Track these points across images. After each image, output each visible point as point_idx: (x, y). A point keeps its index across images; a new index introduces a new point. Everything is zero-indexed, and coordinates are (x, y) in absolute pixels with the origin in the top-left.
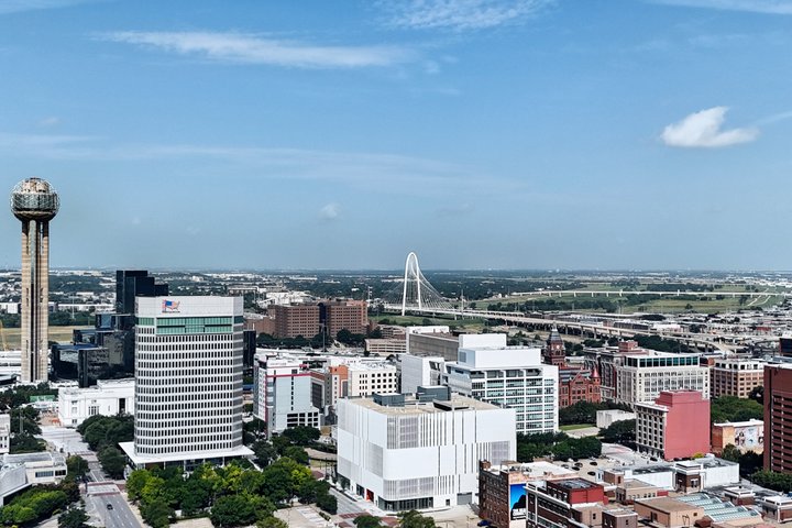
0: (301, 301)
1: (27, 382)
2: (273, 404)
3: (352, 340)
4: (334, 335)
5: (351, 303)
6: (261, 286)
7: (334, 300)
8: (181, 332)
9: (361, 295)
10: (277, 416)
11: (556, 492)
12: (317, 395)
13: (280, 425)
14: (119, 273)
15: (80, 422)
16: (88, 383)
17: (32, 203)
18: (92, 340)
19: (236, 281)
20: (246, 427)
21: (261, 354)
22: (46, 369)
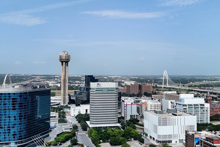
0: (134, 84)
1: (62, 105)
2: (126, 112)
3: (148, 95)
4: (143, 93)
5: (148, 84)
6: (123, 80)
7: (143, 84)
8: (101, 92)
9: (151, 82)
10: (127, 116)
11: (209, 140)
12: (138, 110)
13: (128, 118)
14: (86, 76)
15: (76, 115)
16: (78, 105)
17: (64, 58)
18: (79, 94)
19: (116, 78)
20: (119, 118)
21: (123, 98)
22: (67, 101)
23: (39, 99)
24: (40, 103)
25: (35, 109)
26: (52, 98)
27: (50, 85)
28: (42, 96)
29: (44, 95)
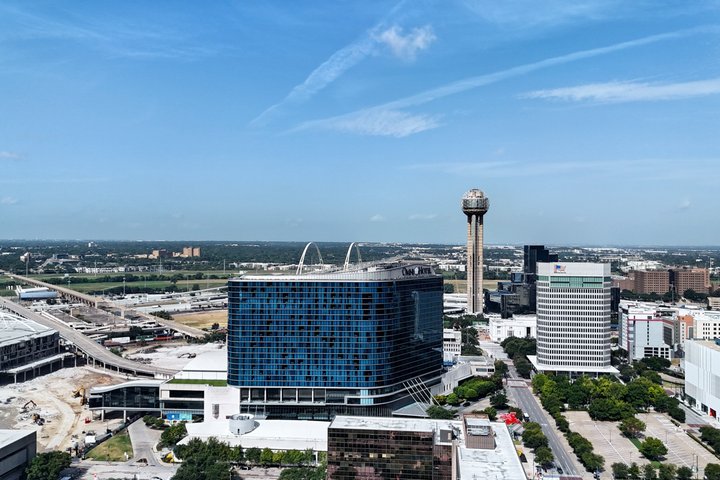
0: (654, 268)
1: (471, 313)
2: (634, 339)
3: (694, 297)
4: (681, 293)
5: (695, 270)
6: (623, 257)
7: (681, 268)
8: (567, 286)
9: (705, 263)
10: (637, 349)
12: (668, 336)
13: (639, 355)
14: (526, 247)
15: (502, 340)
16: (507, 316)
17: (474, 205)
18: (509, 289)
19: (605, 253)
20: (613, 353)
21: (624, 304)
22: (482, 305)
23: (417, 298)
24: (420, 306)
25: (409, 319)
26: (446, 296)
27: (442, 267)
28: (424, 290)
29: (429, 290)
